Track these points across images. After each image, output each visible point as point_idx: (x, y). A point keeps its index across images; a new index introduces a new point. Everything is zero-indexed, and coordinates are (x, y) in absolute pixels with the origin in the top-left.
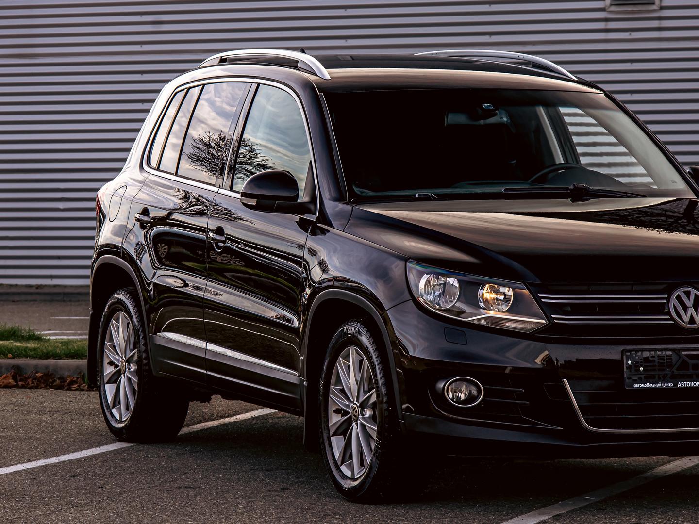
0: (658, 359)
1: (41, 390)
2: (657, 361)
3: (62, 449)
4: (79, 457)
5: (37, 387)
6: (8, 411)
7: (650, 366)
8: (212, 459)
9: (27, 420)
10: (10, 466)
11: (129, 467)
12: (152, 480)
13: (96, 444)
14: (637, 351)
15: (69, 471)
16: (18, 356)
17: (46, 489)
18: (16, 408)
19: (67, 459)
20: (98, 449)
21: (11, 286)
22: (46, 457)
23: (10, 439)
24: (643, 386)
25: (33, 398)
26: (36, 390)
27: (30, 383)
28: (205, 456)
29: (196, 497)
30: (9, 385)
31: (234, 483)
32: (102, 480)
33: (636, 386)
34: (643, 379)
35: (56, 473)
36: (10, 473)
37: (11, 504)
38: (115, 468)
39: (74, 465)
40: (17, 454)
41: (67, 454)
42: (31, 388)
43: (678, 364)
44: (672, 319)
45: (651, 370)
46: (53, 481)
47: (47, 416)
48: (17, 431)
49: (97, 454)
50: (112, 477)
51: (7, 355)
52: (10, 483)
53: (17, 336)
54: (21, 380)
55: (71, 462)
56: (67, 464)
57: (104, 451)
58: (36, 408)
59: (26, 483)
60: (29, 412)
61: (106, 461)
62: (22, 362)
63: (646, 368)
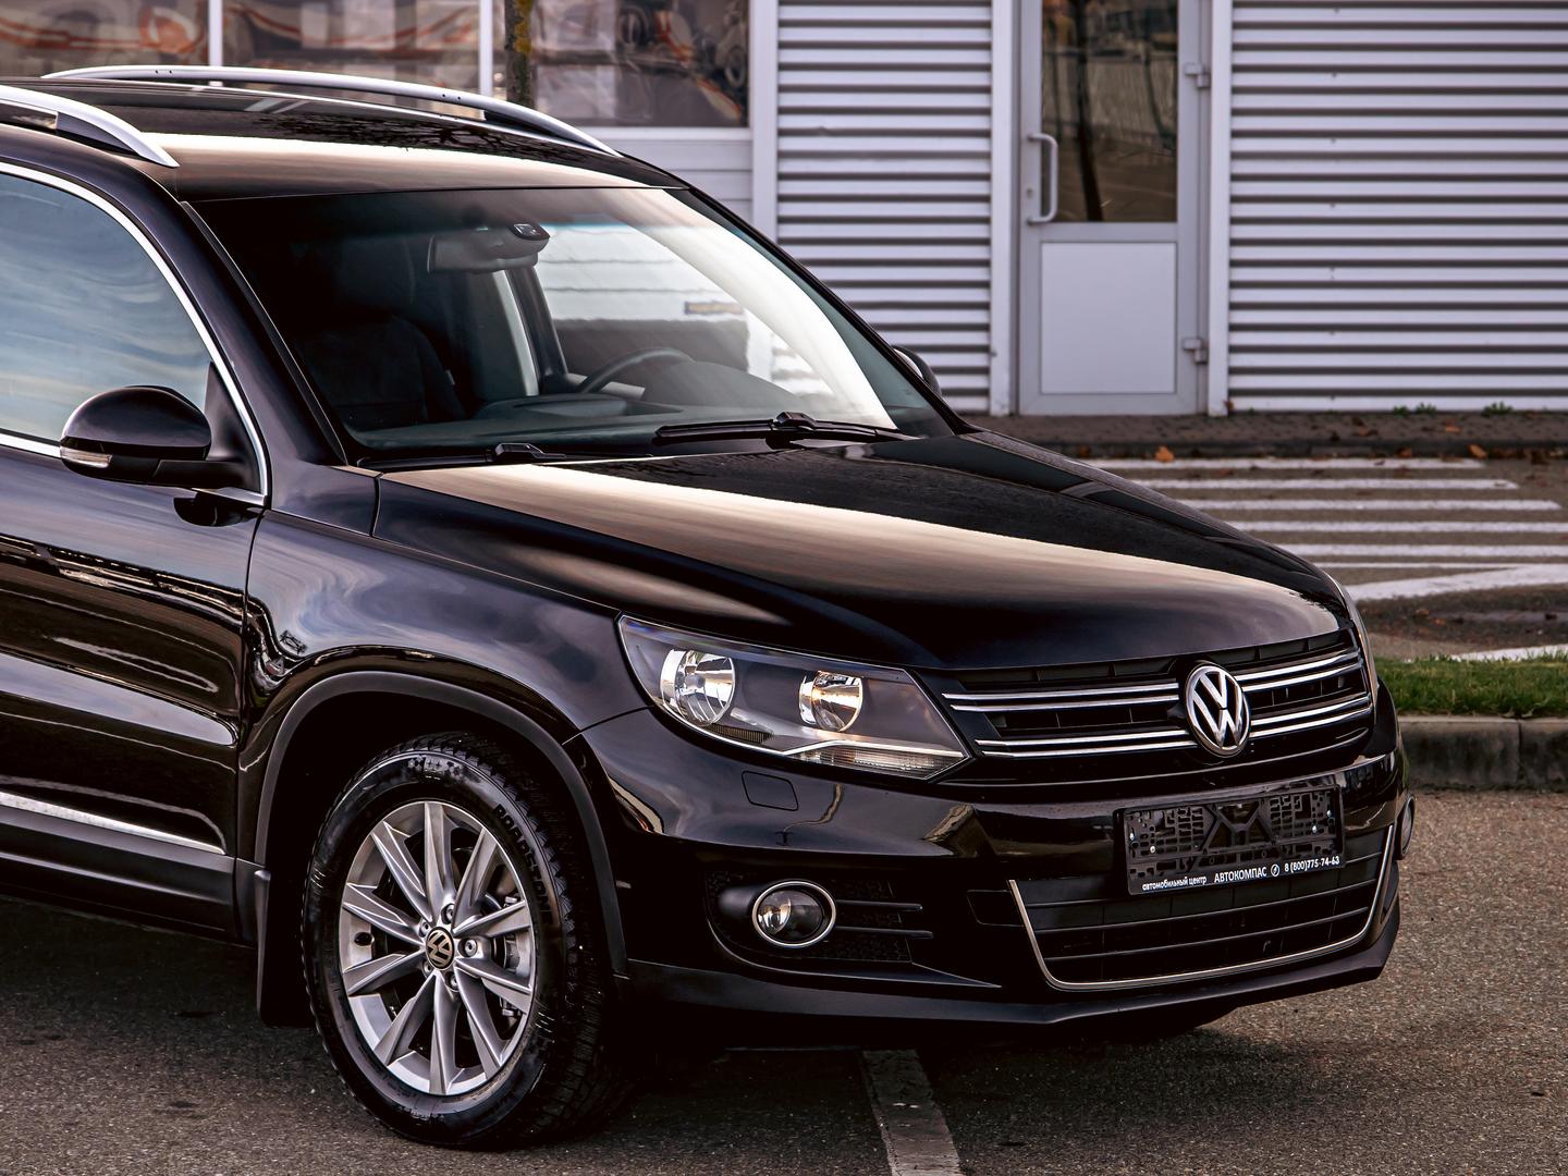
0: (1181, 826)
2: (1177, 830)
7: (1168, 841)
14: (1143, 810)
24: (1158, 885)
33: (1146, 887)
34: (1155, 869)
43: (1213, 833)
44: (1192, 735)
45: (1170, 851)
63: (1159, 847)
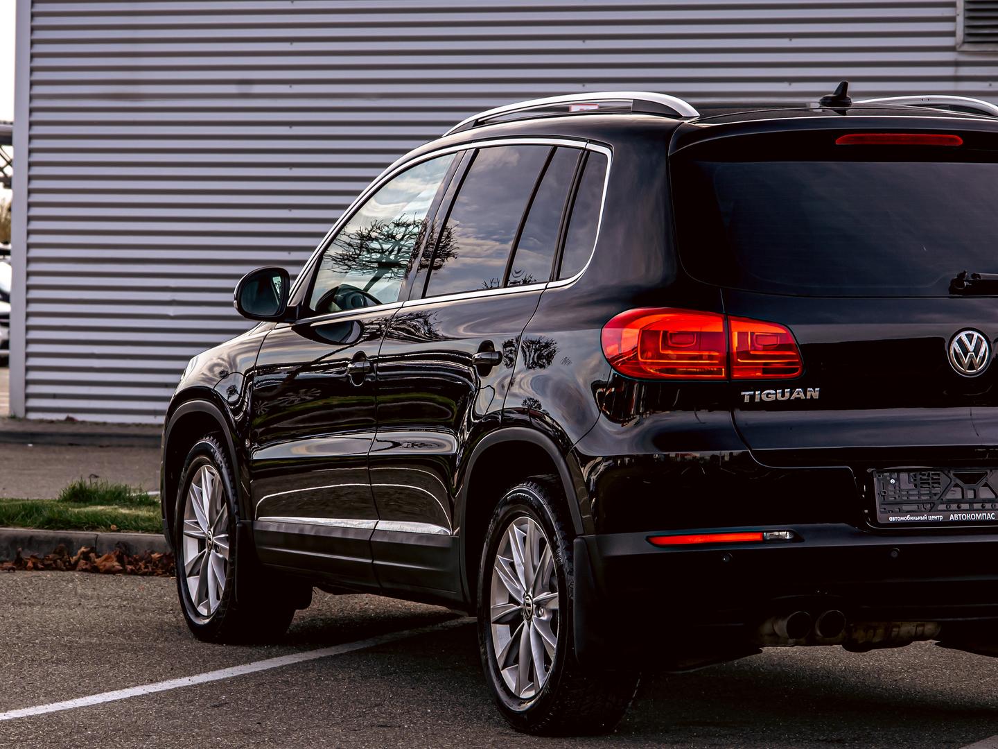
1: (157, 577)
3: (197, 666)
4: (222, 678)
5: (152, 574)
6: (113, 608)
8: (413, 686)
9: (142, 621)
10: (124, 688)
11: (295, 695)
12: (329, 714)
13: (244, 659)
15: (210, 698)
16: (126, 529)
17: (179, 723)
18: (125, 603)
19: (206, 681)
20: (248, 666)
21: (97, 424)
22: (175, 676)
23: (120, 649)
25: (148, 588)
26: (151, 577)
27: (143, 566)
28: (403, 680)
29: (396, 741)
30: (113, 569)
31: (448, 721)
32: (259, 713)
35: (192, 701)
36: (125, 699)
37: (132, 745)
38: (276, 695)
39: (216, 690)
40: (132, 671)
41: (204, 672)
42: (144, 574)
46: (189, 713)
47: (169, 616)
48: (130, 637)
49: (248, 674)
50: (273, 708)
51: (110, 526)
52: (127, 714)
53: (124, 500)
54: (130, 563)
55: (211, 685)
56: (206, 688)
57: (257, 670)
58: (153, 604)
59: (151, 715)
60: (143, 610)
61: (262, 684)
62: (130, 537)
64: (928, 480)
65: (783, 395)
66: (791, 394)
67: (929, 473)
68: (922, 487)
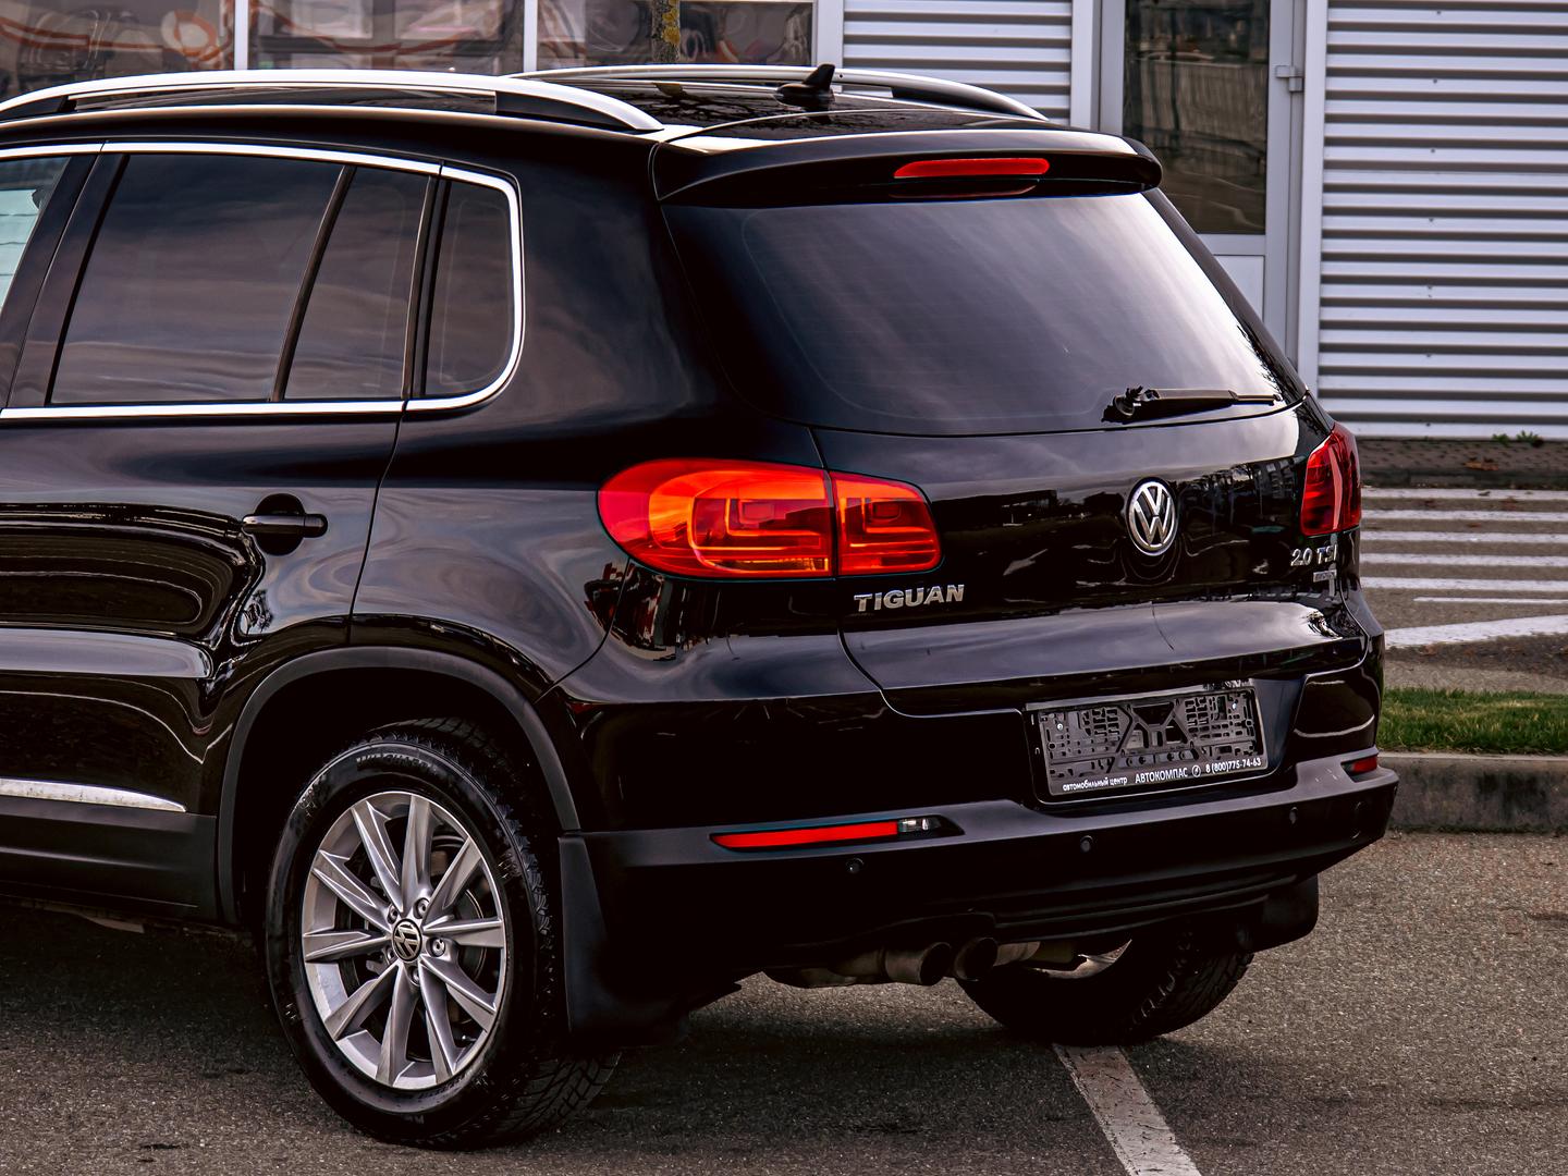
64: (1103, 721)
65: (914, 598)
66: (926, 595)
67: (1104, 711)
68: (1096, 733)
